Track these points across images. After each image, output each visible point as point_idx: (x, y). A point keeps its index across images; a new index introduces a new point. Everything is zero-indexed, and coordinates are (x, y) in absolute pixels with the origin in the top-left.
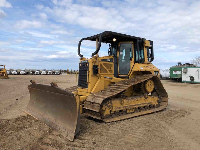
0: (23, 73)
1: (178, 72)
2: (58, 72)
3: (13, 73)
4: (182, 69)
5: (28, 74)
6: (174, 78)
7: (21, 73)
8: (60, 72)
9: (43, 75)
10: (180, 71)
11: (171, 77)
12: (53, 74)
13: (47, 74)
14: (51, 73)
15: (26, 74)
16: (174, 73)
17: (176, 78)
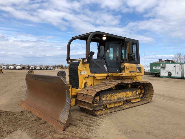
0: (19, 68)
1: (158, 68)
2: (51, 67)
3: (9, 68)
4: (161, 65)
5: (24, 69)
6: (154, 73)
7: (17, 68)
8: (54, 68)
9: (38, 70)
10: (160, 67)
11: (151, 72)
12: (46, 69)
13: (41, 69)
14: (45, 68)
15: (22, 69)
16: (154, 68)
17: (157, 74)
